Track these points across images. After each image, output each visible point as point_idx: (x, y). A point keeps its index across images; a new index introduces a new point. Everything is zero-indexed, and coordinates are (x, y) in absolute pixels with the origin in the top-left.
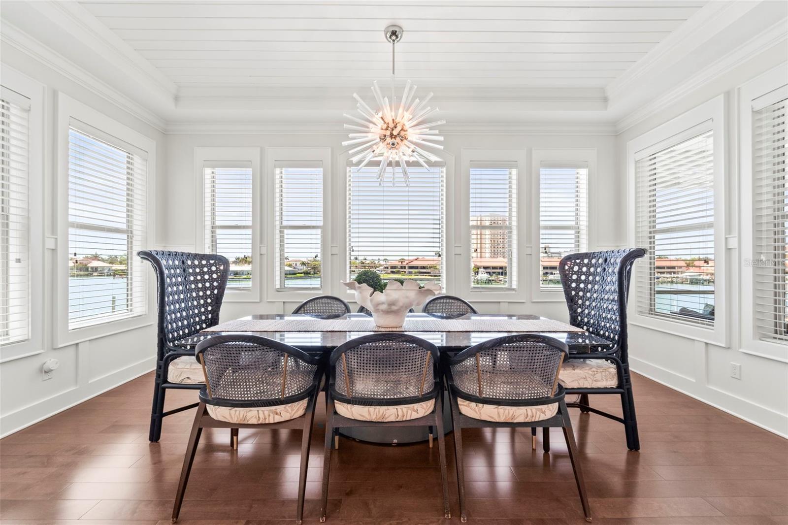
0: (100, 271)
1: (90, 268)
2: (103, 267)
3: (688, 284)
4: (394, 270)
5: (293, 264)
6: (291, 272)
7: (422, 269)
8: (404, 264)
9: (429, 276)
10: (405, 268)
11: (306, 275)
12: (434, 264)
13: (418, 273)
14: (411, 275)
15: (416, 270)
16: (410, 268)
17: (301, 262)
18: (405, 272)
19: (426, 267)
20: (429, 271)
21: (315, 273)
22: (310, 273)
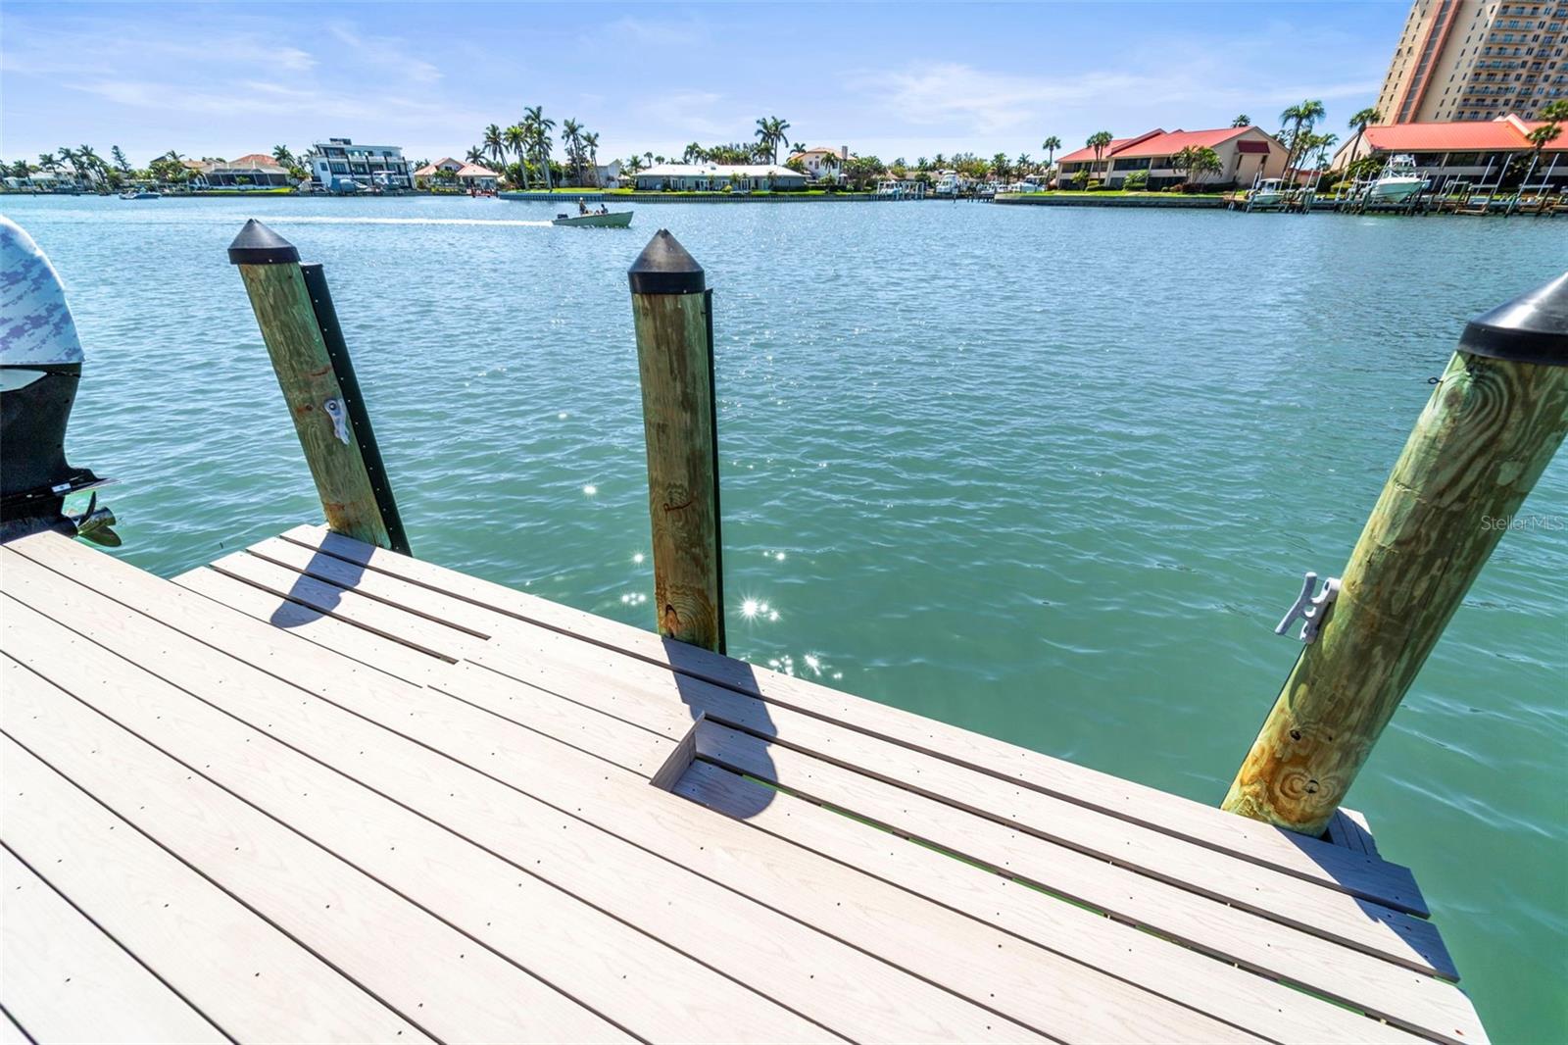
4: (1072, 176)
5: (811, 163)
6: (794, 184)
7: (1160, 167)
8: (1106, 152)
9: (1178, 190)
10: (1105, 170)
11: (832, 191)
12: (1207, 146)
13: (1143, 181)
14: (1121, 189)
15: (1140, 173)
16: (1122, 164)
17: (825, 155)
18: (1102, 181)
19: (1175, 158)
20: (1183, 173)
21: (857, 189)
22: (843, 189)
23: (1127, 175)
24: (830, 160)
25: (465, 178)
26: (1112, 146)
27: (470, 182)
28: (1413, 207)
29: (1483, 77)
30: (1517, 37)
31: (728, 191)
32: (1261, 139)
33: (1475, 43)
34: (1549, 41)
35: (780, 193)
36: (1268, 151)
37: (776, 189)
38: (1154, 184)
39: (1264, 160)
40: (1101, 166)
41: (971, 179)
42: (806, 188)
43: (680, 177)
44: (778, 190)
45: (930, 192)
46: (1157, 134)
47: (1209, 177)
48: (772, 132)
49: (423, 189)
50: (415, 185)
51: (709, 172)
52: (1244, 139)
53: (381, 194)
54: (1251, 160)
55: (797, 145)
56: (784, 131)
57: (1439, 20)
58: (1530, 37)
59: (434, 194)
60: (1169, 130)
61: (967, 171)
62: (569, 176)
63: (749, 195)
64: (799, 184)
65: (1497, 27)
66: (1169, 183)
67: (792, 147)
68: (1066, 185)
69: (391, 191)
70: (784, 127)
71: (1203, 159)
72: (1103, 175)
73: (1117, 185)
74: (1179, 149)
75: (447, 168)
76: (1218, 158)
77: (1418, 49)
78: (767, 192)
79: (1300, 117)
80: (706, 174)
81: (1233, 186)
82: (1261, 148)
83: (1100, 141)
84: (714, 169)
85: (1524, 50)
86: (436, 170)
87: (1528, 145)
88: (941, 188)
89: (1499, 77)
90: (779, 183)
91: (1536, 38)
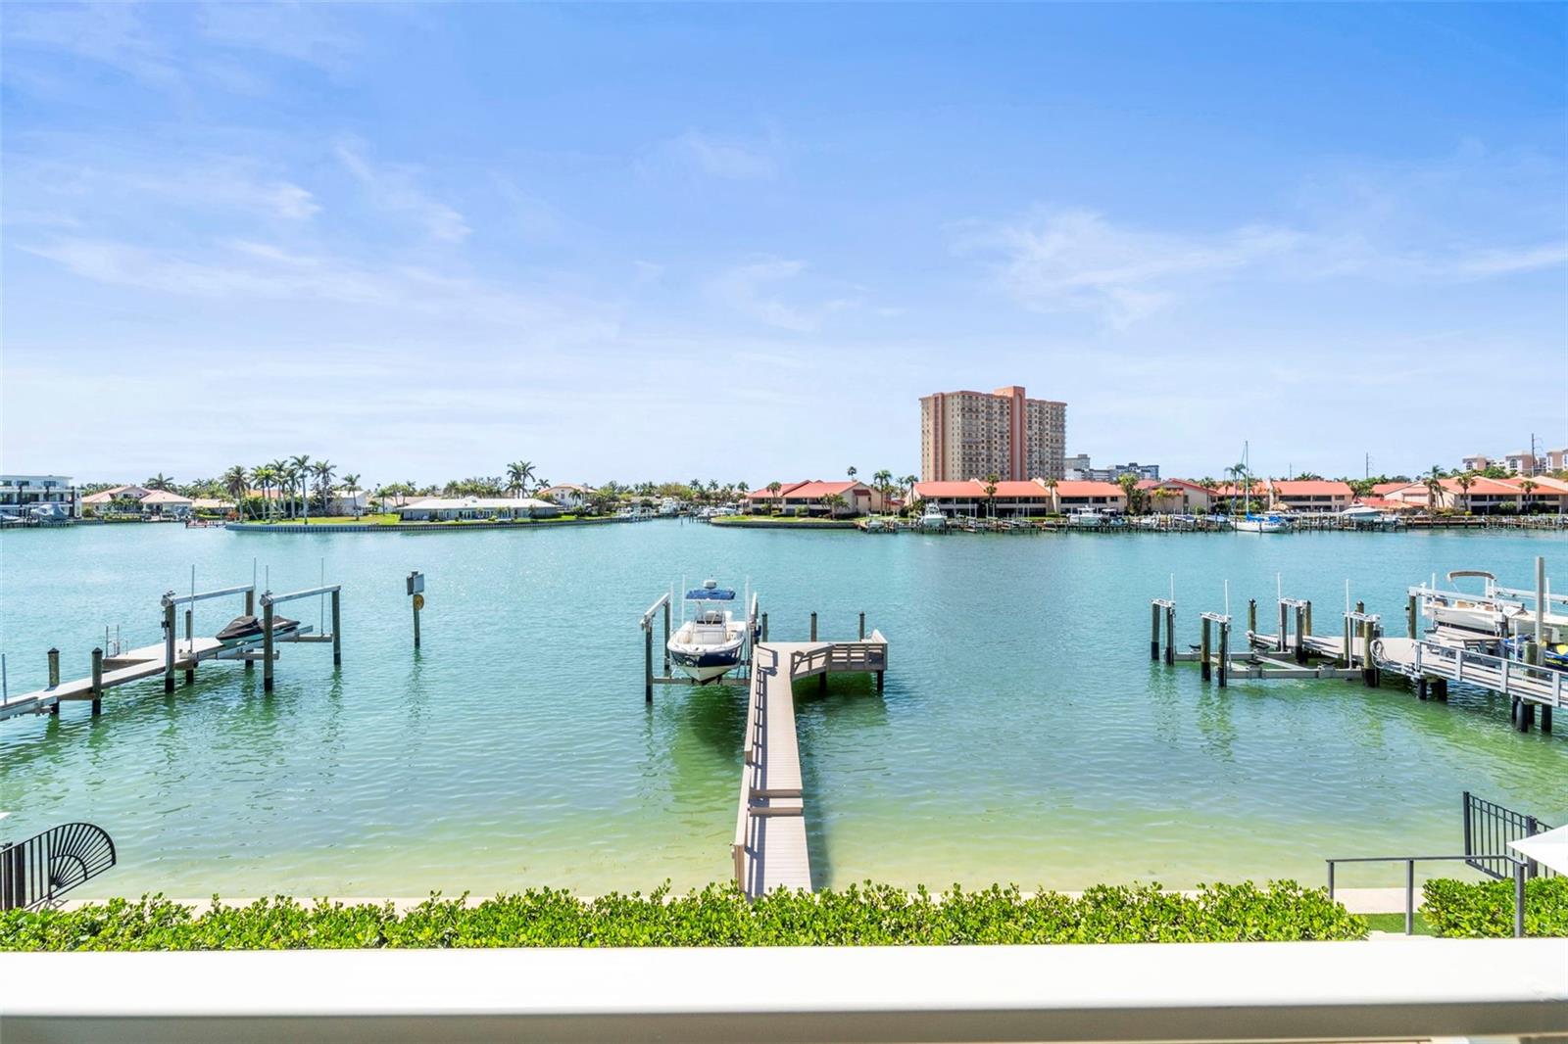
0: (166, 511)
1: (145, 506)
2: (172, 504)
3: (1353, 530)
4: (761, 506)
5: (557, 495)
6: (549, 513)
7: (814, 503)
8: (779, 494)
9: (827, 518)
10: (781, 503)
11: (581, 517)
12: (837, 493)
13: (805, 511)
14: (793, 516)
15: (803, 507)
16: (791, 501)
17: (572, 491)
18: (781, 510)
19: (822, 499)
20: (828, 508)
21: (600, 514)
22: (590, 515)
23: (796, 507)
24: (576, 494)
25: (150, 506)
26: (783, 489)
27: (157, 509)
28: (944, 530)
29: (967, 447)
30: (975, 429)
31: (493, 520)
32: (864, 488)
33: (956, 431)
34: (989, 431)
35: (540, 520)
36: (870, 494)
37: (535, 517)
38: (813, 514)
39: (870, 499)
40: (778, 501)
41: (682, 502)
42: (559, 515)
43: (445, 510)
44: (537, 519)
45: (653, 513)
46: (807, 483)
47: (844, 511)
48: (520, 472)
49: (91, 517)
50: (79, 512)
51: (471, 505)
52: (856, 488)
53: (37, 525)
54: (863, 500)
55: (541, 481)
56: (530, 471)
57: (936, 417)
58: (980, 429)
59: (107, 522)
60: (813, 481)
61: (677, 494)
62: (312, 507)
63: (512, 522)
64: (554, 512)
65: (963, 423)
66: (823, 513)
67: (538, 482)
68: (758, 512)
69: (58, 522)
70: (530, 468)
71: (837, 500)
72: (780, 506)
73: (790, 514)
74: (823, 495)
75: (126, 496)
76: (845, 500)
77: (932, 431)
78: (529, 520)
79: (881, 478)
80: (468, 506)
81: (857, 515)
82: (866, 493)
83: (775, 487)
84: (475, 502)
85: (980, 435)
86: (110, 499)
87: (987, 495)
88: (662, 510)
89: (974, 447)
90: (537, 513)
91: (983, 429)
